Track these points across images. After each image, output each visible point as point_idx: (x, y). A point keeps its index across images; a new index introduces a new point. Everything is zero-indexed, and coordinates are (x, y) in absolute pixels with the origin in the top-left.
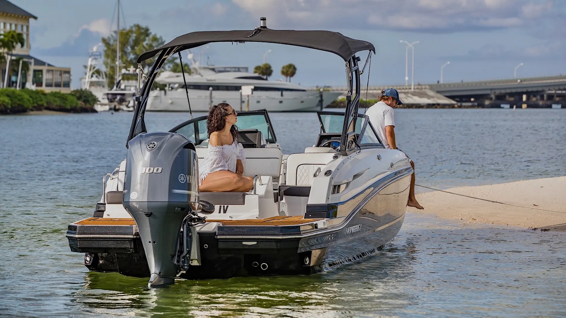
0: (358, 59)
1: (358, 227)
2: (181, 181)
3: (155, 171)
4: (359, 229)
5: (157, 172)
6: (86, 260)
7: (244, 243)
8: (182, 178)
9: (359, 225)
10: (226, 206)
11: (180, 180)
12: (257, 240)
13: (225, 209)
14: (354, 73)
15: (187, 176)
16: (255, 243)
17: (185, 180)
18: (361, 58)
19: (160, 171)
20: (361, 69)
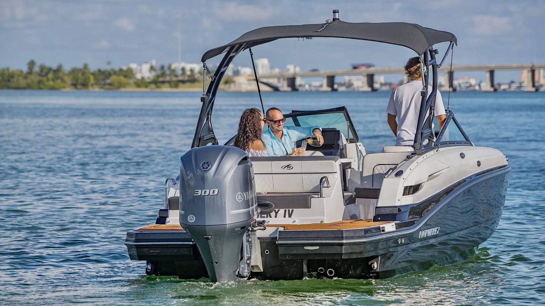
0: (436, 52)
1: (436, 230)
2: (239, 200)
3: (211, 193)
4: (436, 232)
5: (213, 194)
6: (147, 269)
7: (305, 248)
8: (240, 197)
9: (437, 228)
10: (291, 210)
11: (237, 199)
12: (319, 245)
13: (290, 213)
14: (430, 67)
15: (244, 193)
16: (317, 248)
17: (243, 199)
18: (439, 51)
19: (216, 193)
20: (438, 63)
